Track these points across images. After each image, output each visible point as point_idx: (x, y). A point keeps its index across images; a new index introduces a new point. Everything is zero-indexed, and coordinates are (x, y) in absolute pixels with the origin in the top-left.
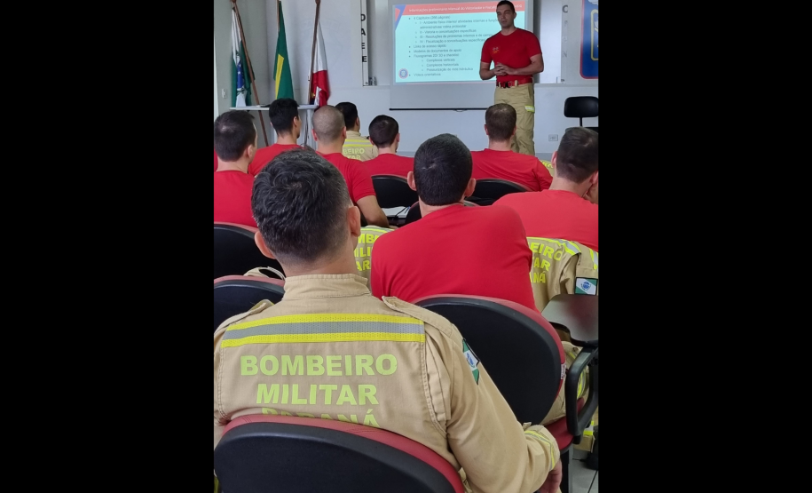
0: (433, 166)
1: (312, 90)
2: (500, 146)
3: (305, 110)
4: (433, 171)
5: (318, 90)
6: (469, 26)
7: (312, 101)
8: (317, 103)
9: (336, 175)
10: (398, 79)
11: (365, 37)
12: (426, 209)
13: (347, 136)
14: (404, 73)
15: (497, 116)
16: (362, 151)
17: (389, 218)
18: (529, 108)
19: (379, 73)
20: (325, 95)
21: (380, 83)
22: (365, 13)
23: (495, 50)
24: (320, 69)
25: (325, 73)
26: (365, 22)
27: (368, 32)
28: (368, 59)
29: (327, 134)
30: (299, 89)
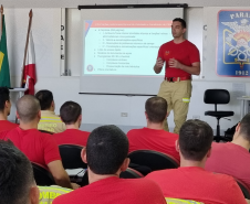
0: (101, 144)
1: (24, 78)
2: (155, 126)
3: (18, 92)
4: (100, 148)
5: (28, 77)
6: (137, 37)
7: (23, 86)
8: (27, 87)
9: (26, 163)
10: (86, 72)
11: (63, 42)
12: (93, 178)
13: (42, 117)
14: (90, 68)
15: (155, 105)
16: (55, 125)
17: (71, 177)
18: (185, 100)
19: (72, 67)
20: (33, 81)
21: (73, 74)
22: (64, 24)
23: (167, 53)
24: (30, 63)
25: (34, 66)
26: (64, 32)
27: (65, 38)
28: (65, 57)
29: (27, 116)
30: (14, 77)
